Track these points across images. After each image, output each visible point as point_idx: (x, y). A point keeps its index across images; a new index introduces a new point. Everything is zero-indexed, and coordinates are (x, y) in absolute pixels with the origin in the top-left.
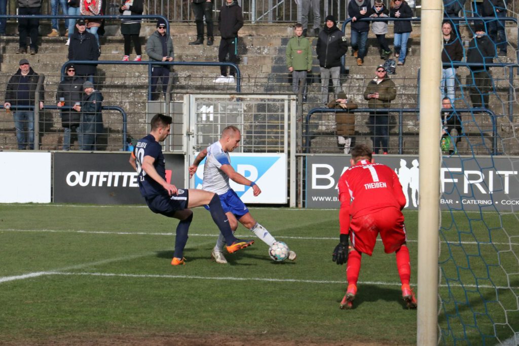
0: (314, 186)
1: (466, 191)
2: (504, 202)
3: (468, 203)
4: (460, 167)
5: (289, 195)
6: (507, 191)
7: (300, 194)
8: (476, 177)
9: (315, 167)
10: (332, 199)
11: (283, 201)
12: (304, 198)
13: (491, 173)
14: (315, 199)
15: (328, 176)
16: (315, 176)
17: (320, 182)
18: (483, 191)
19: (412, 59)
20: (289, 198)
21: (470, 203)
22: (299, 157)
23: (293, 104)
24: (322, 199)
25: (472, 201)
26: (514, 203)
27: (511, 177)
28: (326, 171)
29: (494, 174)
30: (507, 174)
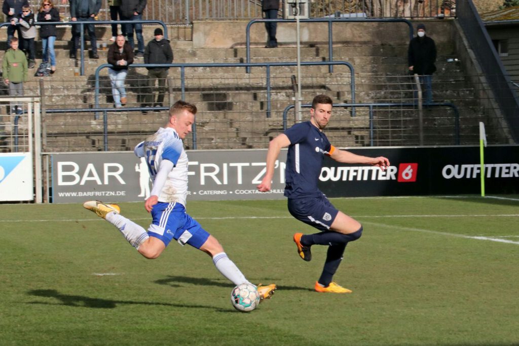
0: (60, 183)
1: (203, 182)
2: (238, 192)
3: (204, 194)
4: (196, 161)
5: (35, 192)
6: (240, 182)
7: (46, 191)
8: (211, 170)
9: (60, 164)
10: (78, 194)
11: (30, 197)
12: (51, 194)
13: (225, 165)
14: (61, 195)
15: (73, 173)
16: (61, 174)
17: (66, 178)
18: (219, 183)
19: (60, 61)
20: (34, 195)
21: (206, 193)
22: (44, 156)
23: (37, 106)
24: (68, 194)
25: (208, 191)
26: (247, 192)
27: (243, 168)
28: (71, 168)
29: (228, 167)
30: (240, 166)
